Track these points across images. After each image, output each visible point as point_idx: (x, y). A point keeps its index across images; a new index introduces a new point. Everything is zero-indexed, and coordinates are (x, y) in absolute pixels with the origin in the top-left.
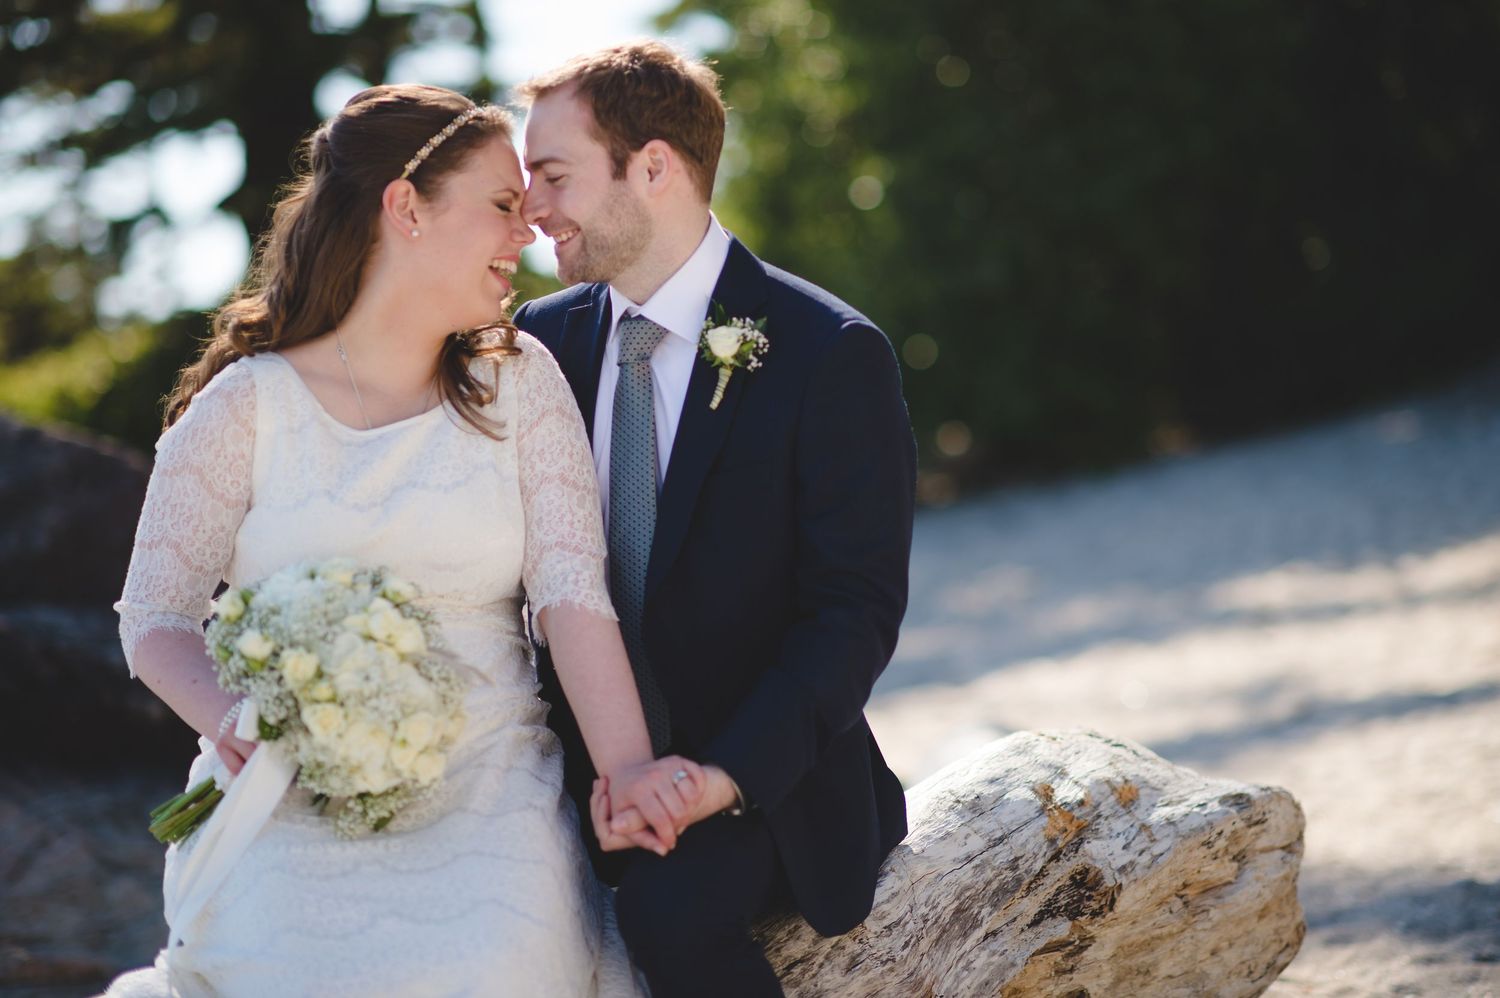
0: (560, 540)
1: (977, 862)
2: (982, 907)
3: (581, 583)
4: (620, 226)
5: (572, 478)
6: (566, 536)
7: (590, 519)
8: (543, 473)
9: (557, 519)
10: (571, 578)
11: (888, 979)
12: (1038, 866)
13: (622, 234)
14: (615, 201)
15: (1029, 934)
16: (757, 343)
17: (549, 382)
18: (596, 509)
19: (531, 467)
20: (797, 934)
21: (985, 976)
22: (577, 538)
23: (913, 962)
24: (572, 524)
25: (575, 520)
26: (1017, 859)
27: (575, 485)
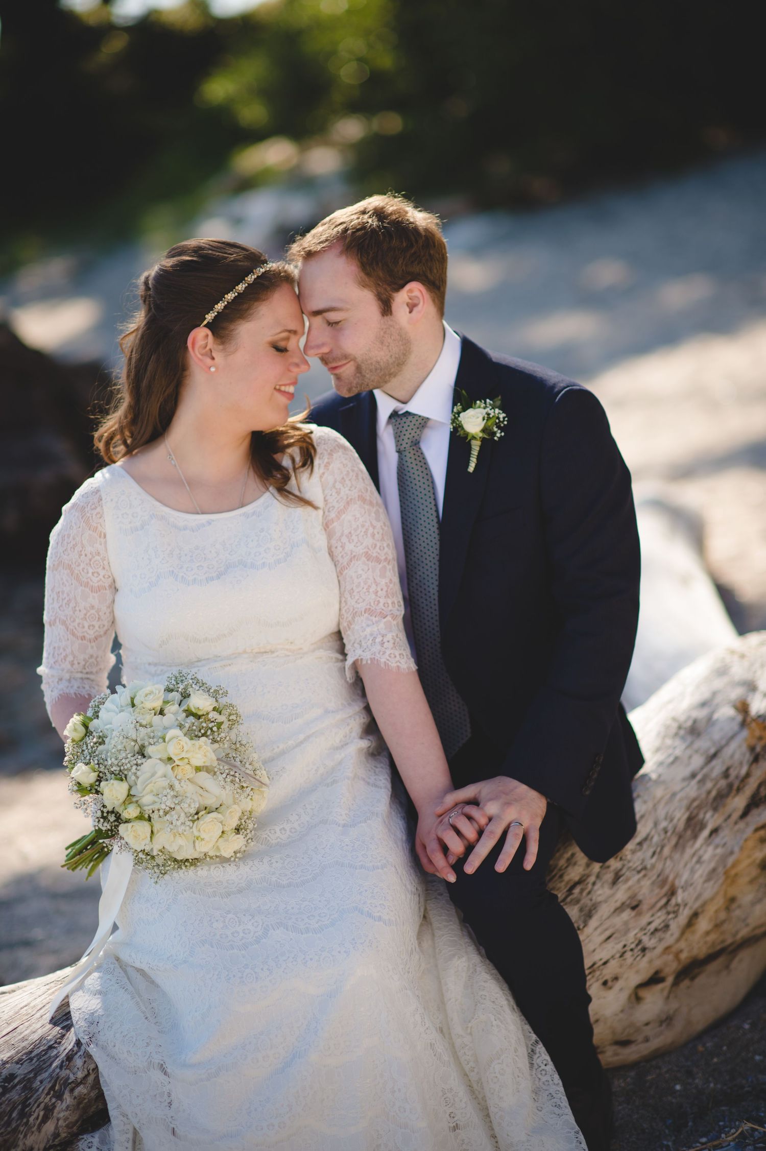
0: (368, 607)
1: (699, 777)
2: (705, 813)
3: (386, 645)
4: (390, 351)
5: (375, 555)
6: (372, 604)
7: (391, 586)
8: (352, 552)
9: (365, 590)
10: (379, 639)
11: (643, 883)
12: (744, 771)
13: (391, 356)
14: (385, 333)
15: (741, 825)
16: (498, 418)
17: (351, 473)
18: (395, 576)
19: (341, 547)
20: (574, 860)
21: (712, 865)
22: (381, 605)
23: (659, 866)
24: (376, 593)
25: (379, 589)
26: (728, 769)
27: (378, 560)
